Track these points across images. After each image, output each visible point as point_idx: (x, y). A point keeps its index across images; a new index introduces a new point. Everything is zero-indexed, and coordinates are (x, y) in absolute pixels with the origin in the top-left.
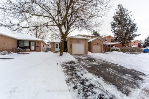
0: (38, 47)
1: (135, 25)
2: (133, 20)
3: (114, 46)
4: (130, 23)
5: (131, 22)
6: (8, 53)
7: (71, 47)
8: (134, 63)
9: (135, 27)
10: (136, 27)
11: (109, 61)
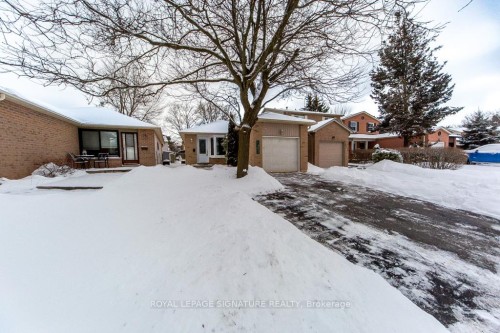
0: (146, 149)
1: (446, 79)
2: (441, 63)
3: (377, 146)
4: (430, 73)
5: (436, 70)
6: (63, 172)
7: (258, 151)
8: (467, 193)
9: (445, 86)
10: (450, 85)
11: (384, 191)
